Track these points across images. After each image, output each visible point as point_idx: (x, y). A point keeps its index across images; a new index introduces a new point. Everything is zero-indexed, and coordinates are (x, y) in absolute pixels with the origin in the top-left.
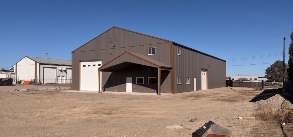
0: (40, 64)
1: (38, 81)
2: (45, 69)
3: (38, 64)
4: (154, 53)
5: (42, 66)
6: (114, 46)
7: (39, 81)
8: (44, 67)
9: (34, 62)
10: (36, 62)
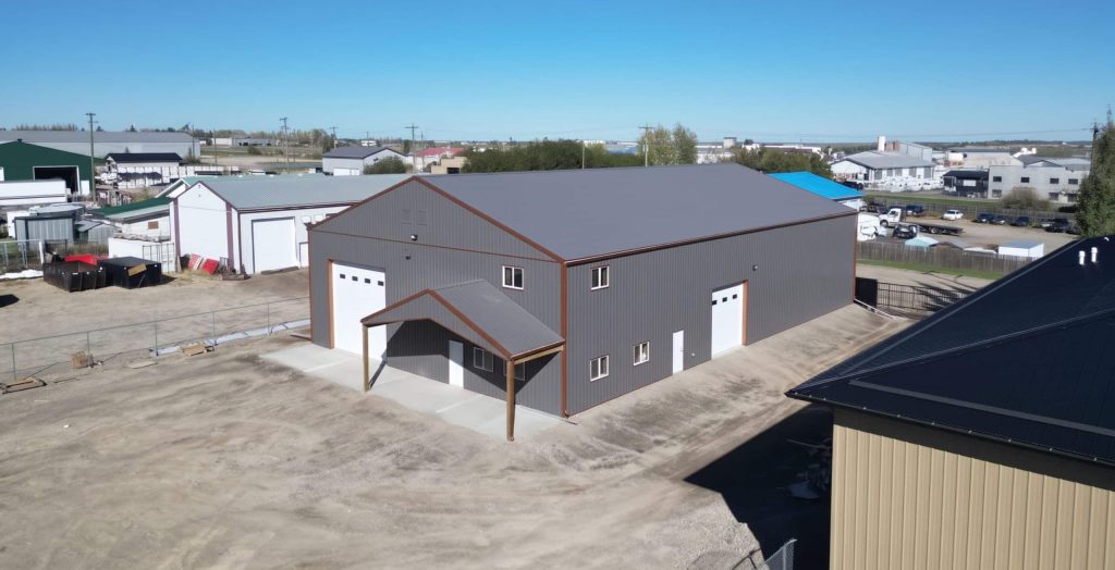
0: (240, 212)
1: (237, 267)
2: (255, 224)
3: (234, 214)
4: (518, 283)
5: (247, 218)
6: (416, 236)
7: (242, 267)
8: (253, 221)
9: (224, 204)
10: (229, 206)
